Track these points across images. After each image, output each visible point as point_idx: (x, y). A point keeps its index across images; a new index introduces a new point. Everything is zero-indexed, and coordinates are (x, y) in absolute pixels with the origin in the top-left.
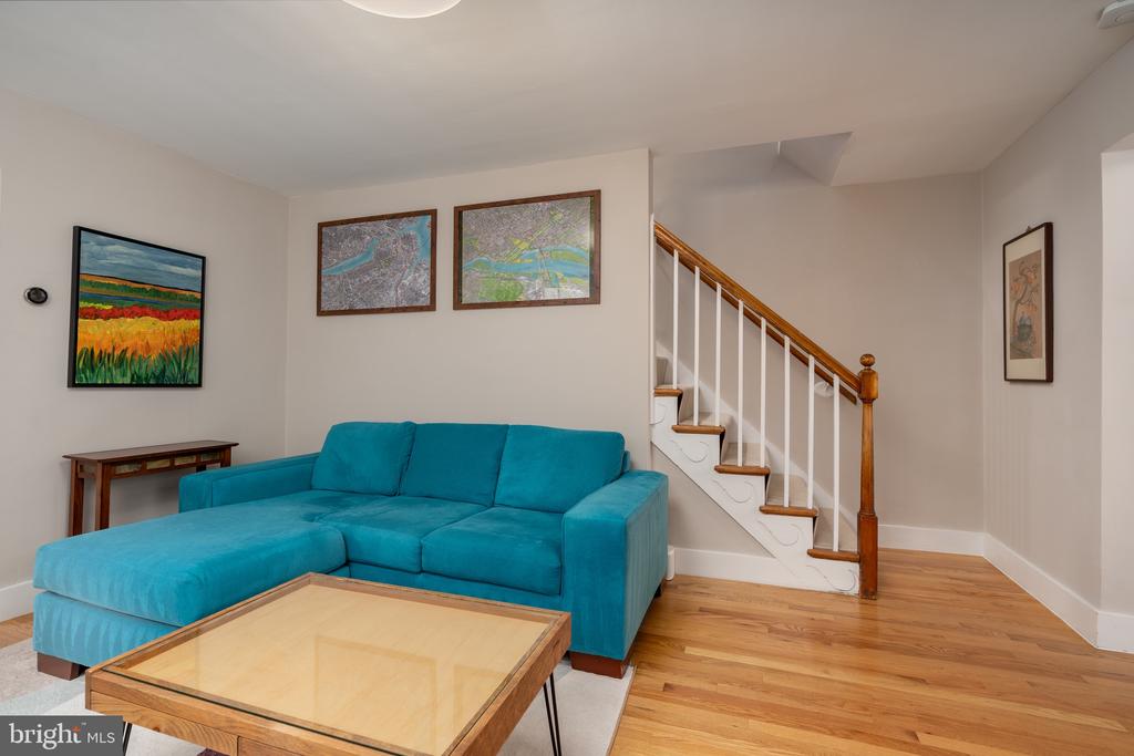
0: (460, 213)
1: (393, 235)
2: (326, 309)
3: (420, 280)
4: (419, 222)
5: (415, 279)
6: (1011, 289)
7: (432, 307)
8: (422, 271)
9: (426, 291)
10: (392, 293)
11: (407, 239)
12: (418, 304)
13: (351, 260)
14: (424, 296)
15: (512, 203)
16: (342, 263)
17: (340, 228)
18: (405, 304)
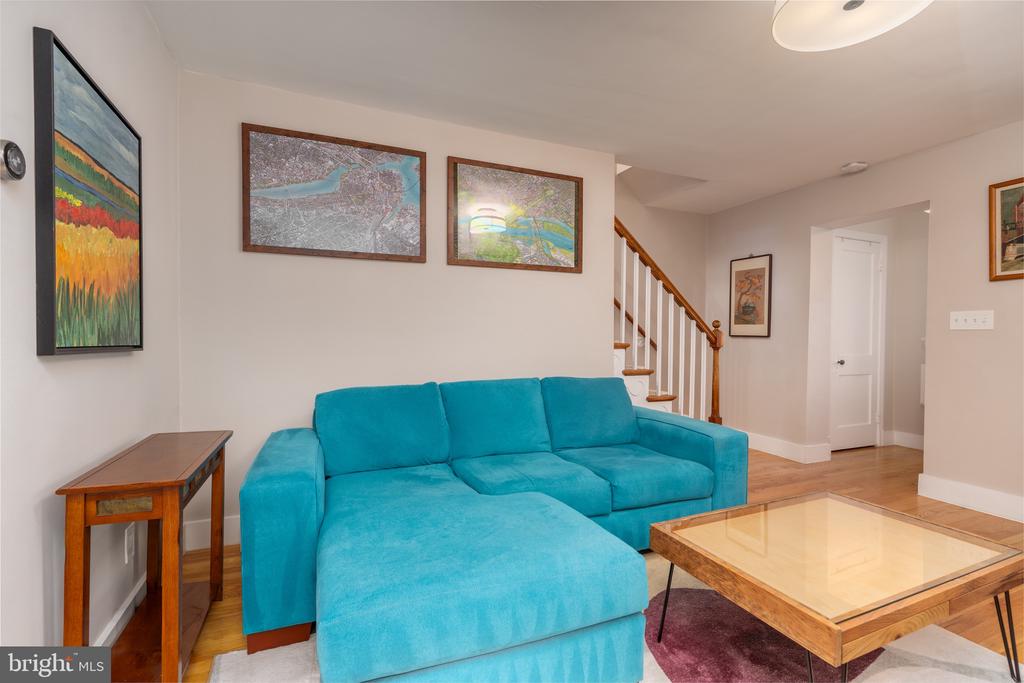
0: (456, 164)
1: (367, 167)
2: (259, 243)
3: (407, 227)
4: (403, 162)
5: (400, 225)
6: (736, 286)
7: (421, 258)
8: (408, 217)
9: (415, 240)
10: (369, 236)
11: (388, 176)
12: (405, 253)
13: (301, 185)
14: (411, 245)
15: (509, 169)
16: (286, 187)
17: (281, 139)
18: (386, 251)
